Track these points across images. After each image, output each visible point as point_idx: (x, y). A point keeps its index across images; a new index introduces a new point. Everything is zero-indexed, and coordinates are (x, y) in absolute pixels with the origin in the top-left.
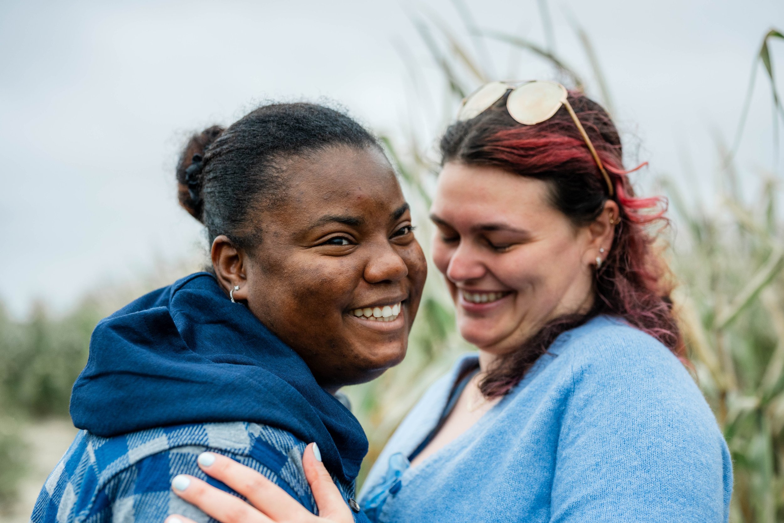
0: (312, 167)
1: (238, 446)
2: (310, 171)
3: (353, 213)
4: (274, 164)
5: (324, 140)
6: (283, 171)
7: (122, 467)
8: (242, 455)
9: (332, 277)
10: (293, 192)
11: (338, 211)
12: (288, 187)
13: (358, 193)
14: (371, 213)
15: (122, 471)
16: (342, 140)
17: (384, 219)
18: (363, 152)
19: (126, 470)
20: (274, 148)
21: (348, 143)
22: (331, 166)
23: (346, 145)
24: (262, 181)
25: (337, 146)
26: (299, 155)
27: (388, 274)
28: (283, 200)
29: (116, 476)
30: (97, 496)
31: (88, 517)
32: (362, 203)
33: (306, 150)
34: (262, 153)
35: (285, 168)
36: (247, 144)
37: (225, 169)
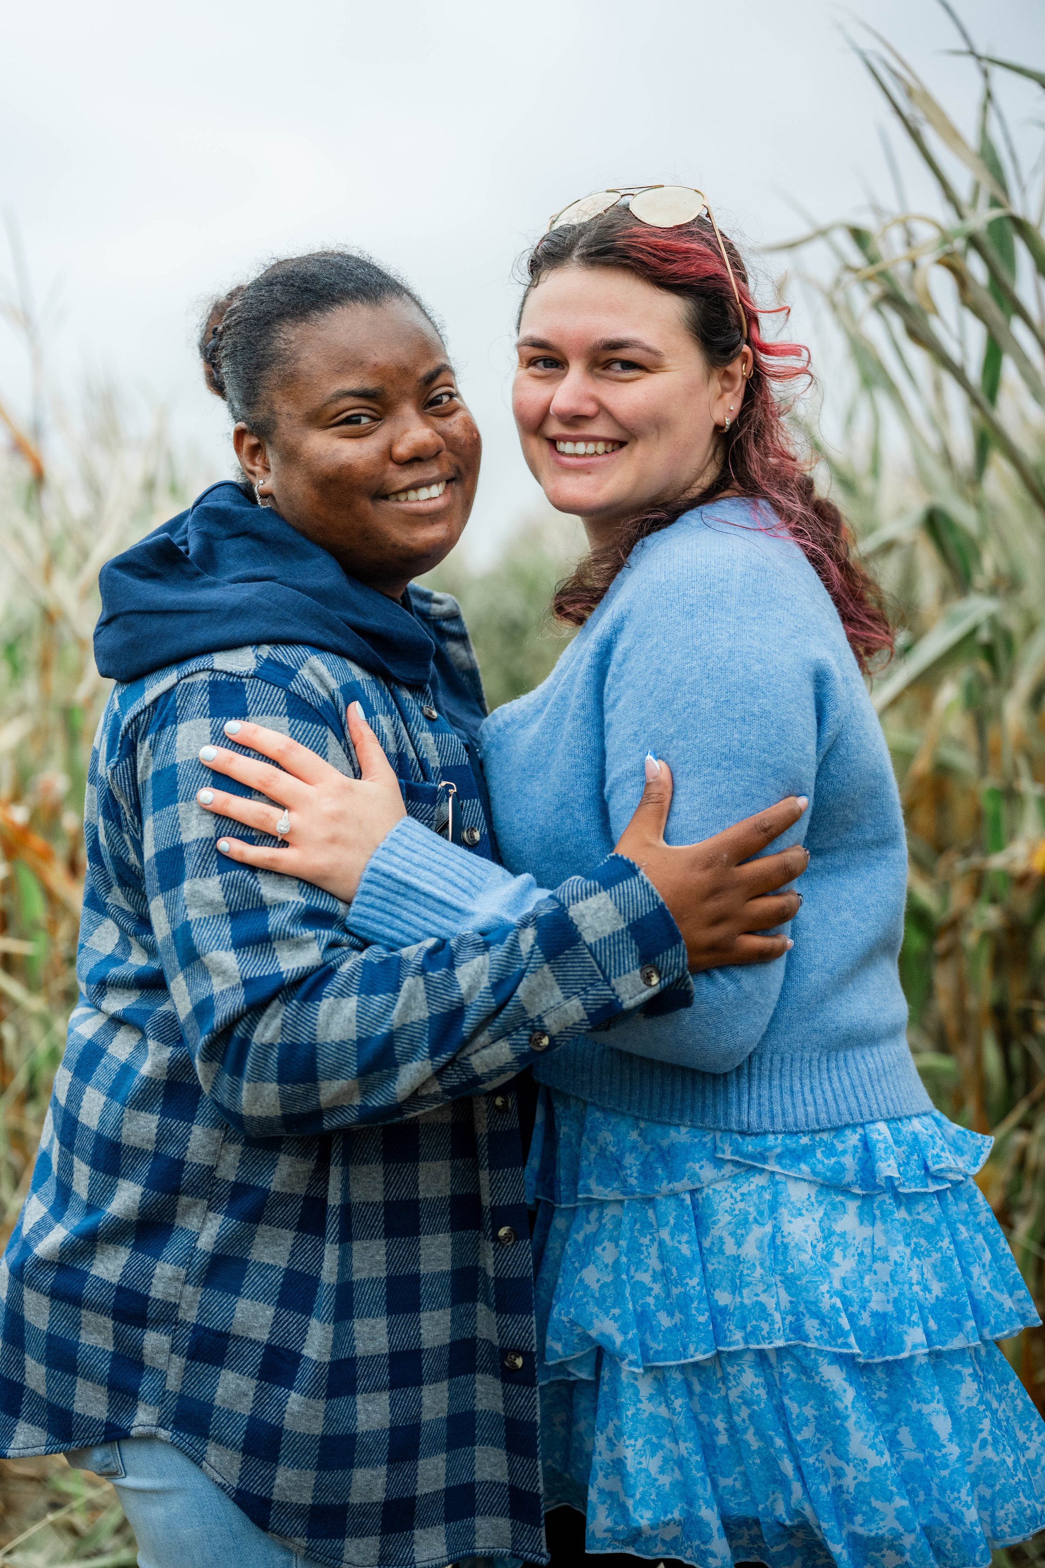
0: (321, 334)
1: (242, 669)
2: (319, 339)
3: (369, 384)
4: (282, 335)
5: (333, 300)
6: (291, 342)
7: (139, 710)
8: (247, 677)
9: (350, 462)
10: (303, 366)
11: (352, 383)
12: (298, 360)
13: (374, 359)
14: (392, 381)
15: (139, 714)
16: (354, 298)
17: (410, 386)
18: (380, 310)
19: (143, 712)
20: (280, 315)
21: (362, 302)
22: (342, 331)
23: (359, 304)
24: (270, 356)
25: (349, 306)
26: (307, 322)
27: (415, 450)
28: (292, 375)
29: (135, 719)
30: (122, 742)
31: (117, 763)
32: (379, 371)
33: (315, 315)
34: (268, 323)
35: (293, 338)
36: (254, 313)
37: (234, 343)
